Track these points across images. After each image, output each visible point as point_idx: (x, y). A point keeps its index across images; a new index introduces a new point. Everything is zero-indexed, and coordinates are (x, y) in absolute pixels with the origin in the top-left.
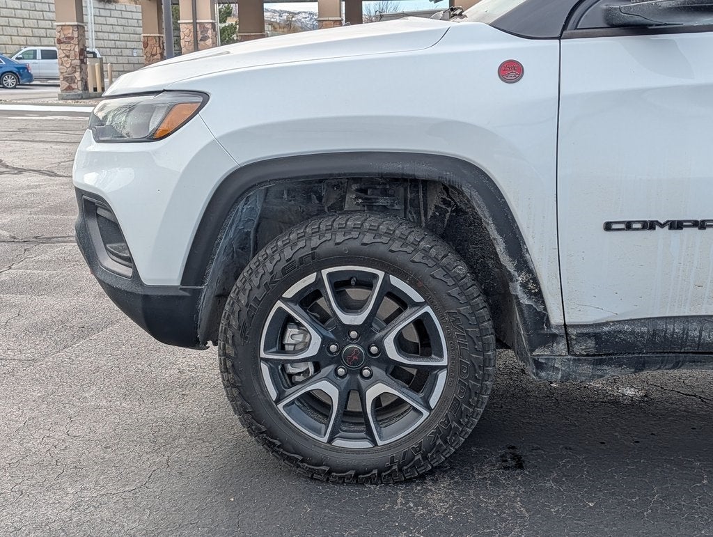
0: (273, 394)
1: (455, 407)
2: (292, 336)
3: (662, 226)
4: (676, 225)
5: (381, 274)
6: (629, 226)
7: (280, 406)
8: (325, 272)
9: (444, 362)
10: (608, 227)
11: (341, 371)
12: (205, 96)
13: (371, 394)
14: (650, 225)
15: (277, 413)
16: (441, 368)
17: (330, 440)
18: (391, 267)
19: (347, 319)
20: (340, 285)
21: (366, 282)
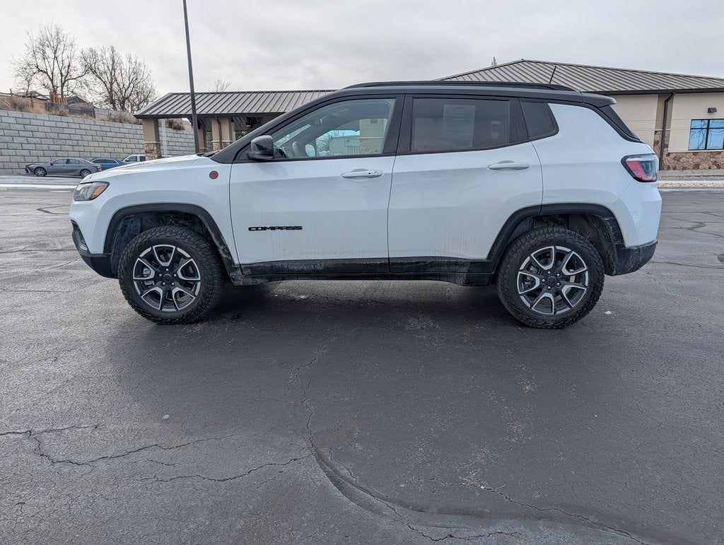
0: (139, 293)
1: (204, 294)
2: (145, 271)
3: (268, 229)
4: (273, 228)
5: (174, 247)
6: (257, 229)
7: (142, 297)
8: (154, 247)
9: (199, 279)
10: (250, 229)
11: (164, 283)
12: (108, 184)
13: (174, 291)
14: (264, 229)
15: (141, 299)
16: (198, 281)
17: (161, 309)
18: (178, 245)
19: (163, 264)
20: (160, 251)
21: (170, 250)
